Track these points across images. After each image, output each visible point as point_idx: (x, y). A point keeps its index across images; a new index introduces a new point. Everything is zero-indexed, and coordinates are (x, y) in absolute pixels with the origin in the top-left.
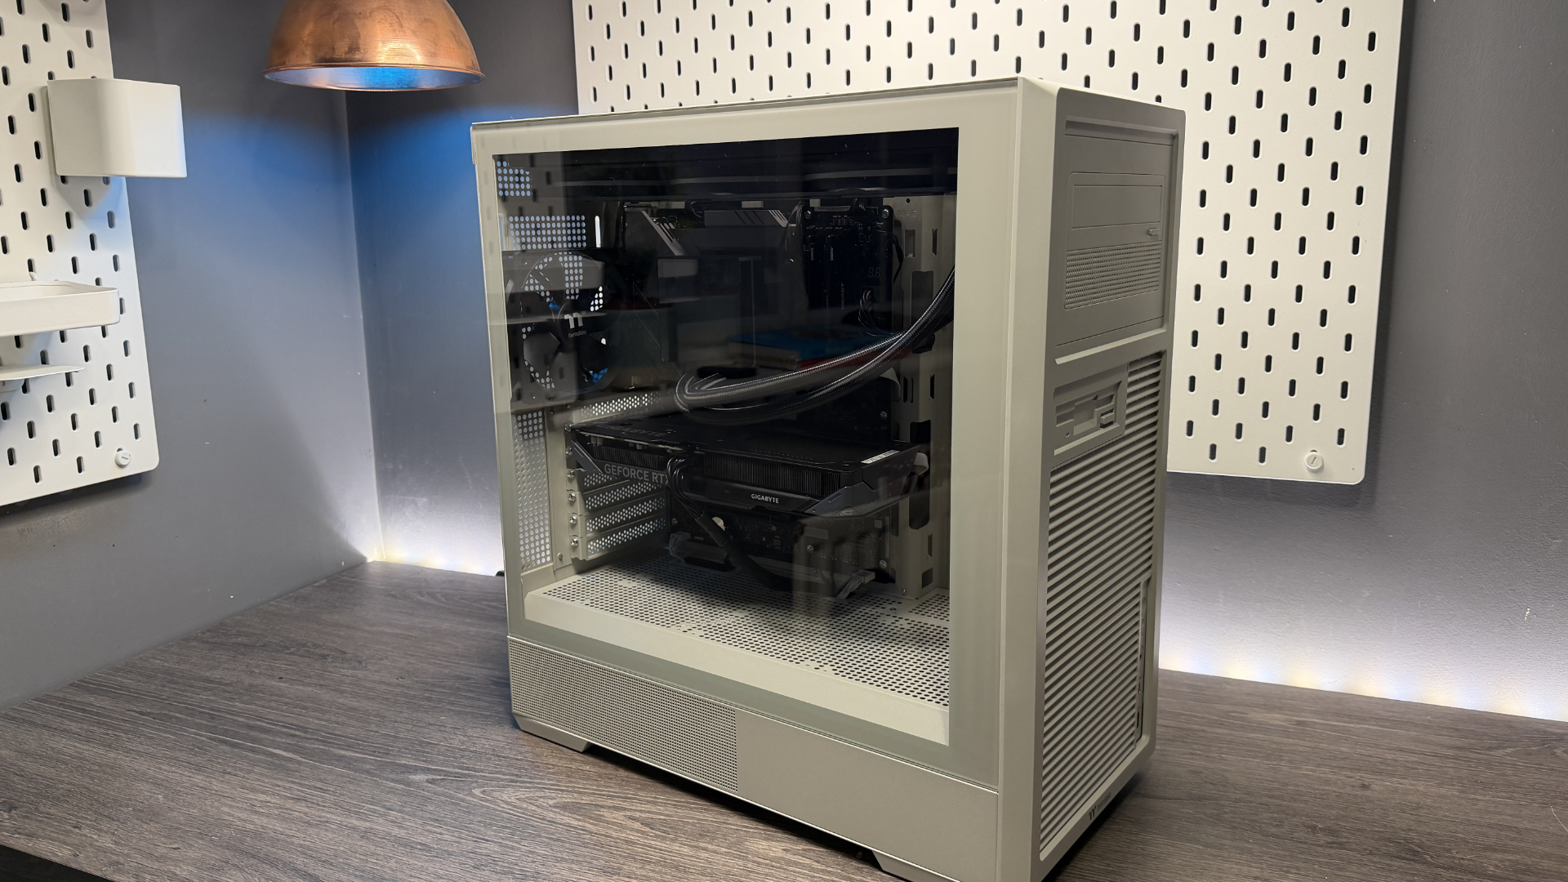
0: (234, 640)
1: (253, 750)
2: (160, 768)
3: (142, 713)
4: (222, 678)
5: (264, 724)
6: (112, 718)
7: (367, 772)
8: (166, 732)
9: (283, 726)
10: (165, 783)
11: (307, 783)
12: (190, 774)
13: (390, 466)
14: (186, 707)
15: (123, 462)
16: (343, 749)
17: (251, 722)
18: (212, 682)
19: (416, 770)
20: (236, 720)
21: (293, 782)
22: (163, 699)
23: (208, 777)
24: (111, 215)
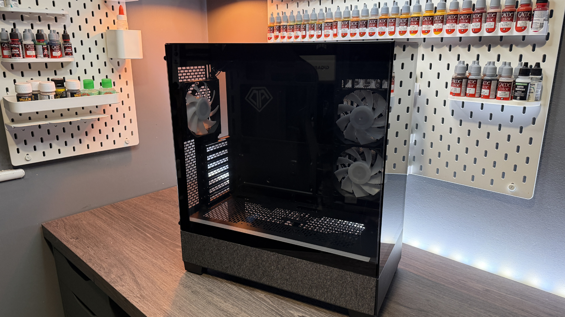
0: (158, 197)
1: (142, 233)
2: (116, 234)
3: (122, 216)
4: (148, 209)
5: (149, 225)
6: (115, 217)
7: (166, 245)
8: (124, 223)
10: (115, 239)
11: (149, 245)
12: (122, 237)
14: (134, 217)
15: (128, 142)
16: (164, 237)
17: (146, 224)
18: (144, 210)
20: (143, 223)
21: (146, 245)
22: (130, 213)
23: (126, 239)
24: (126, 69)
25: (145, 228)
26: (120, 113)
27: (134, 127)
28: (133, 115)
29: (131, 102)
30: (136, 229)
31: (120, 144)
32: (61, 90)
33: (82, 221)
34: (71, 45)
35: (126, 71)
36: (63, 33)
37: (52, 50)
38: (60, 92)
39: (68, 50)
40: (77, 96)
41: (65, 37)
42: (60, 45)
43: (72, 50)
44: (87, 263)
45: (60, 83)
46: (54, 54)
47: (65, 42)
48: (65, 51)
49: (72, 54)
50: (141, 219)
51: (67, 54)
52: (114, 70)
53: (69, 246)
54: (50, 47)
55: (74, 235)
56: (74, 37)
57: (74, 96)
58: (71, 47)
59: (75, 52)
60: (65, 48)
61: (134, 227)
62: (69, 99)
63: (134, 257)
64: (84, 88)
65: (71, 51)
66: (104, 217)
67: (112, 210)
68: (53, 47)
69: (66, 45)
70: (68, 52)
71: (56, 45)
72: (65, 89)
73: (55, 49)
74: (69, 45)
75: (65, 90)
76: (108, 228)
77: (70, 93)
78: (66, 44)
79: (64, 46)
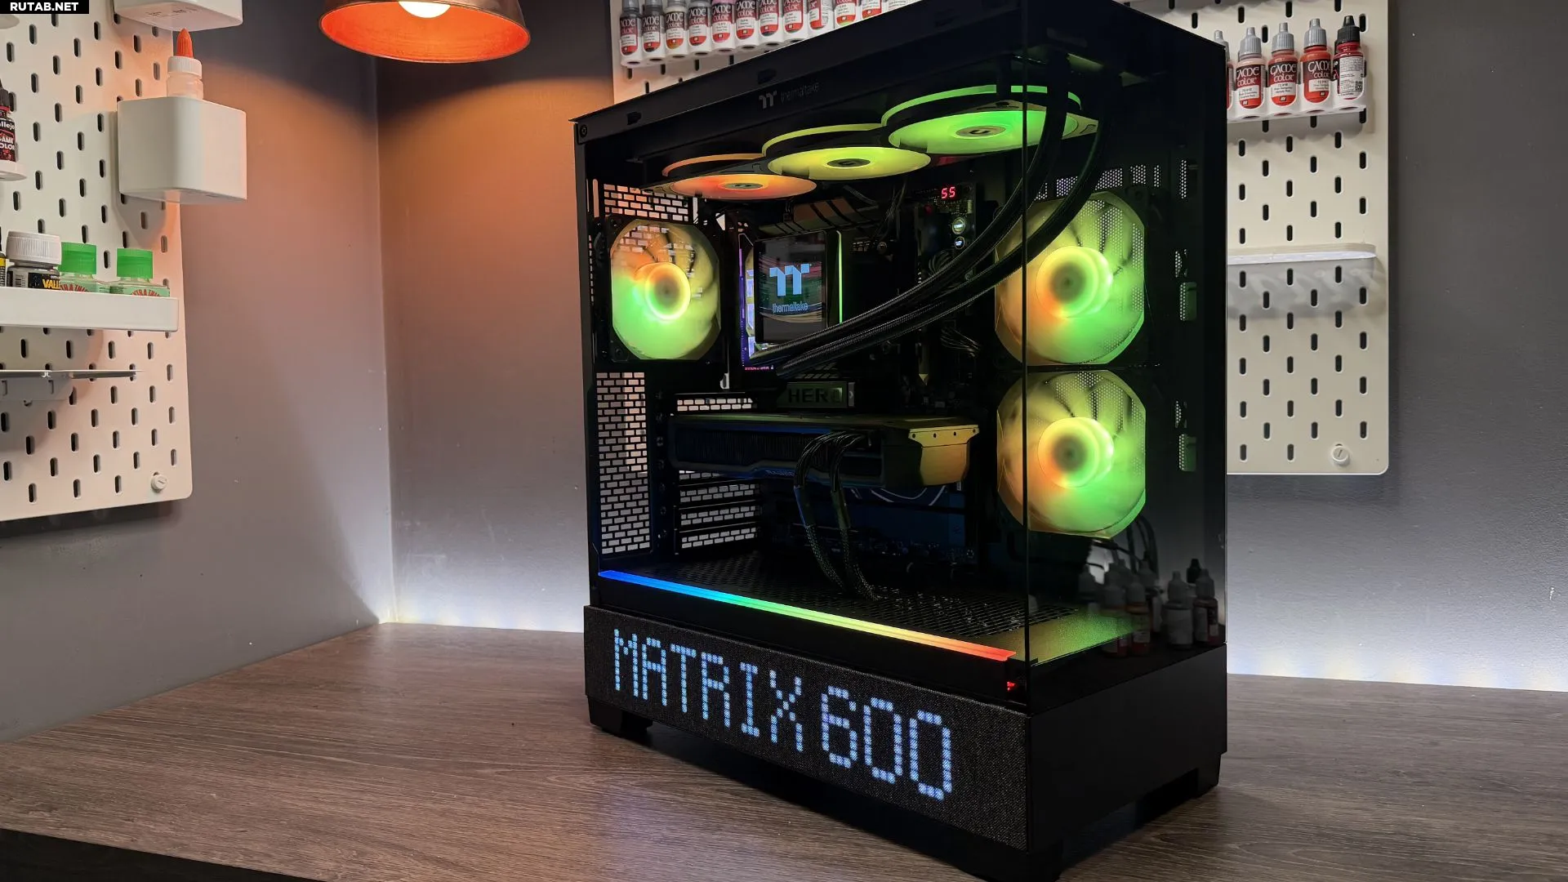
0: (256, 681)
1: (303, 758)
3: (173, 736)
4: (252, 709)
5: (309, 740)
6: (146, 741)
9: (330, 740)
10: (215, 785)
12: (241, 777)
13: (408, 524)
15: (159, 486)
17: (293, 739)
18: (242, 711)
19: (482, 766)
20: (277, 738)
21: (353, 779)
22: (193, 725)
23: (260, 779)
24: (164, 240)
26: (142, 384)
27: (179, 436)
28: (177, 393)
31: (136, 494)
34: (13, 128)
35: (164, 249)
39: (4, 143)
40: (52, 288)
41: (2, 98)
43: (14, 143)
49: (13, 155)
50: (256, 732)
52: (131, 239)
55: (25, 803)
57: (42, 287)
58: (13, 132)
61: (255, 751)
62: (26, 291)
63: (347, 811)
65: (13, 147)
66: (100, 747)
69: (2, 125)
70: (4, 146)
72: (5, 262)
74: (8, 126)
77: (25, 275)
78: (2, 121)
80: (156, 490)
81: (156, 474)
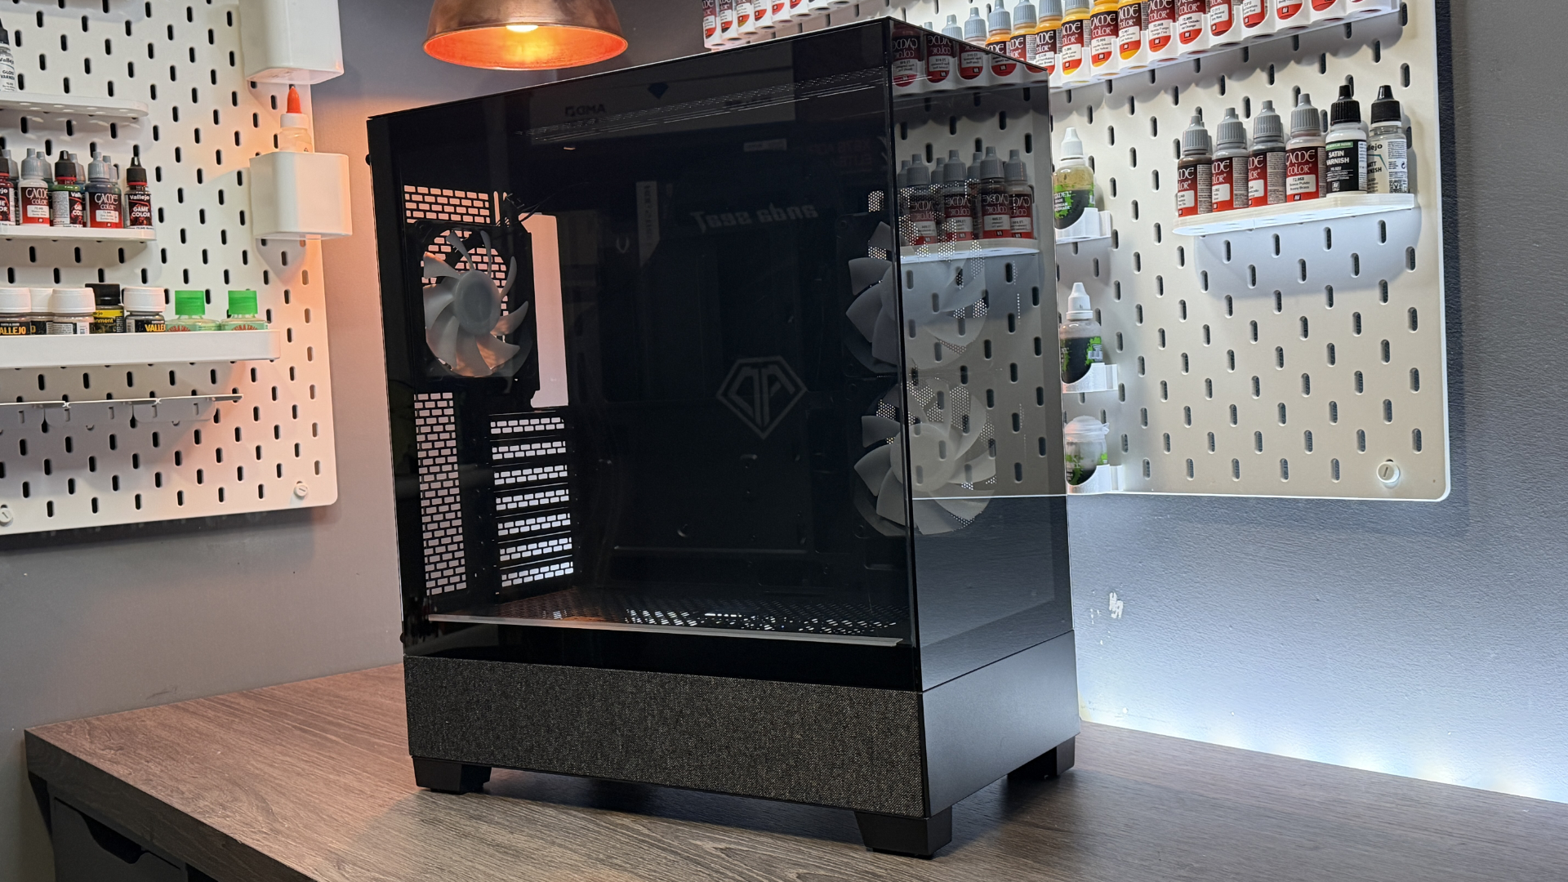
15: (301, 493)
24: (305, 274)
25: (328, 726)
26: (284, 404)
27: (324, 448)
28: (321, 410)
29: (319, 372)
30: (301, 729)
31: (279, 499)
32: (111, 313)
33: (143, 721)
34: (147, 198)
35: (305, 282)
36: (128, 165)
37: (95, 207)
38: (108, 318)
39: (141, 211)
40: (153, 331)
41: (135, 176)
42: (120, 196)
43: (150, 211)
44: (136, 786)
45: (108, 295)
46: (101, 215)
47: (133, 188)
48: (130, 214)
49: (149, 221)
50: (322, 713)
51: (136, 222)
52: (271, 276)
53: (94, 762)
54: (91, 197)
55: (113, 744)
56: (159, 178)
57: (145, 331)
58: (149, 201)
59: (161, 219)
60: (132, 204)
61: (294, 727)
62: (133, 335)
63: (276, 773)
64: (177, 313)
65: (148, 215)
66: (211, 713)
67: (242, 701)
68: (99, 197)
69: (135, 198)
70: (140, 214)
71: (108, 191)
72: (123, 312)
73: (103, 202)
74: (143, 198)
75: (121, 315)
76: (217, 730)
77: (133, 322)
78: (136, 195)
79: (129, 199)
80: (300, 498)
81: (299, 482)
